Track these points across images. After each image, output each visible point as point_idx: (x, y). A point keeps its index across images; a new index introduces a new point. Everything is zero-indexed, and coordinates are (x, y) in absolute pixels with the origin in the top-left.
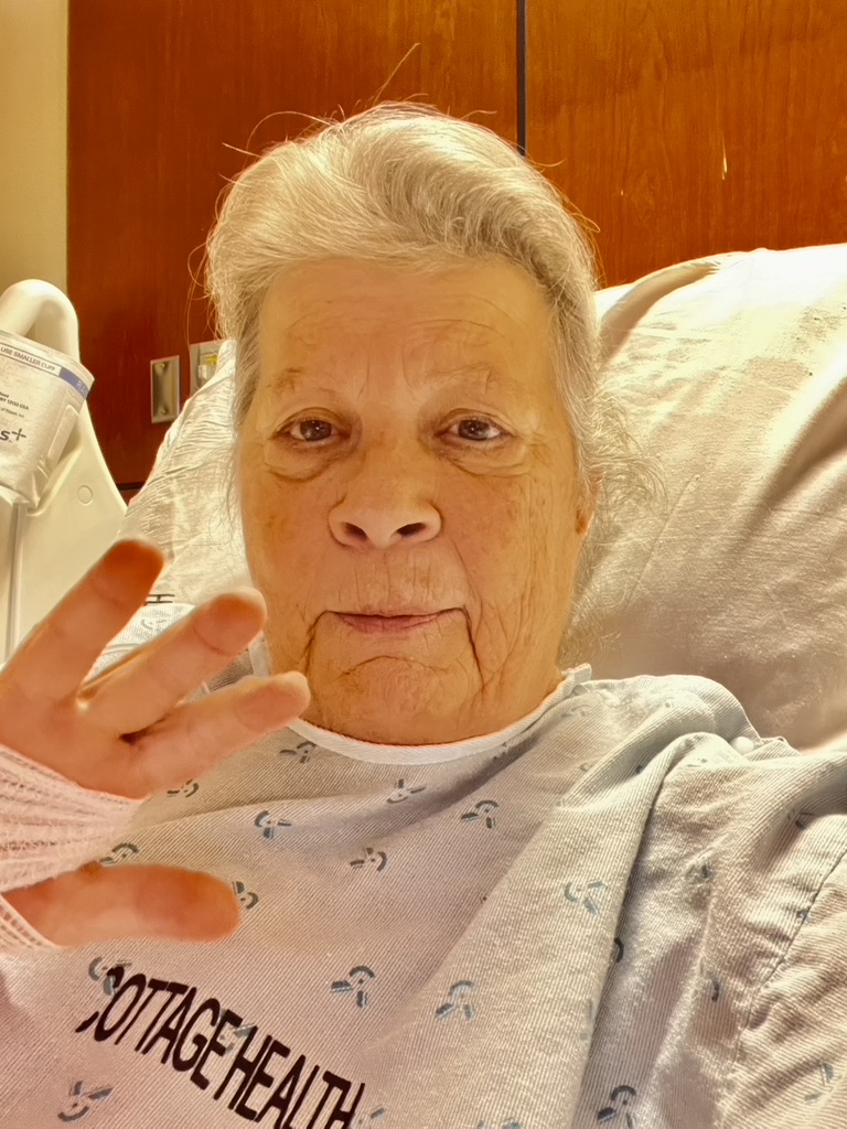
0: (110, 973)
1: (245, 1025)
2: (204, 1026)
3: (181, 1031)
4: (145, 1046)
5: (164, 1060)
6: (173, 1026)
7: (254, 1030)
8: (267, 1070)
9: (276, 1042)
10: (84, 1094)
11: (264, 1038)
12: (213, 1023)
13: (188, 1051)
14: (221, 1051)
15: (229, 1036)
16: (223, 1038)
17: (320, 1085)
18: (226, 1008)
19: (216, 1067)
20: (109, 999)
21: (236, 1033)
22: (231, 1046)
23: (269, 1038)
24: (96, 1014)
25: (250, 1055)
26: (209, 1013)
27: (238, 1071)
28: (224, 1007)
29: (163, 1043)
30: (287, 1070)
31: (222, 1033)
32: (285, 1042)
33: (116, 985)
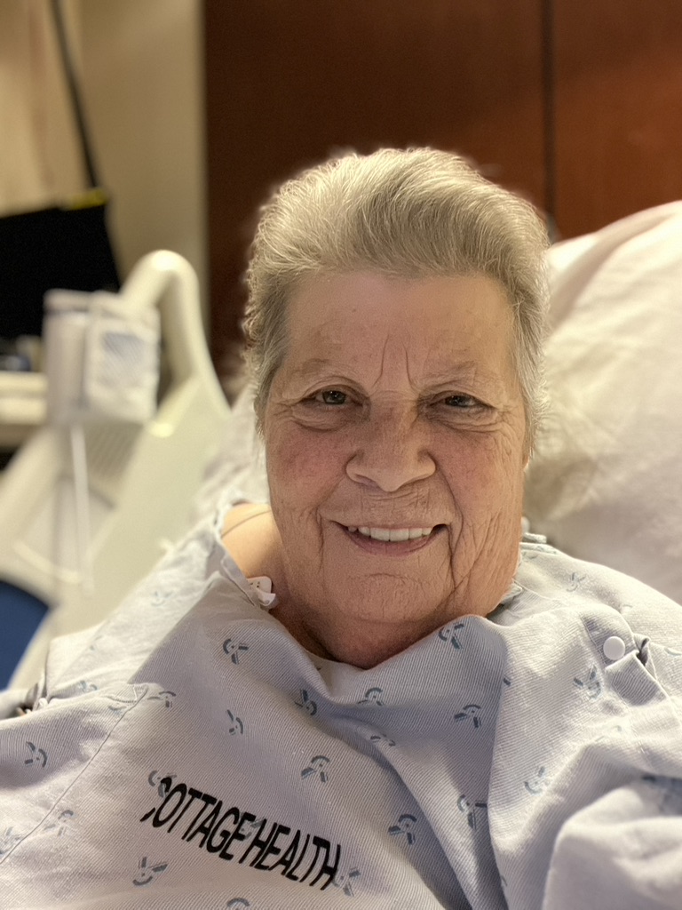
0: (163, 781)
1: (259, 819)
2: (229, 825)
3: (212, 829)
4: (188, 836)
5: (201, 846)
6: (207, 825)
7: (265, 821)
8: (276, 845)
9: (281, 826)
10: (149, 867)
11: (272, 825)
12: (235, 823)
13: (217, 841)
14: (241, 838)
15: (248, 828)
16: (243, 830)
17: (312, 848)
18: (245, 811)
19: (237, 848)
20: (162, 800)
21: (252, 826)
22: (250, 834)
23: (275, 825)
24: (154, 810)
25: (264, 837)
26: (232, 817)
27: (255, 847)
28: (242, 811)
29: (200, 836)
30: (290, 843)
31: (243, 827)
32: (285, 824)
33: (167, 790)
